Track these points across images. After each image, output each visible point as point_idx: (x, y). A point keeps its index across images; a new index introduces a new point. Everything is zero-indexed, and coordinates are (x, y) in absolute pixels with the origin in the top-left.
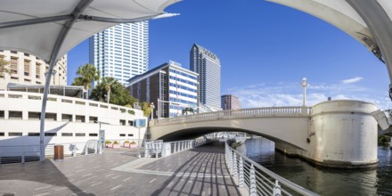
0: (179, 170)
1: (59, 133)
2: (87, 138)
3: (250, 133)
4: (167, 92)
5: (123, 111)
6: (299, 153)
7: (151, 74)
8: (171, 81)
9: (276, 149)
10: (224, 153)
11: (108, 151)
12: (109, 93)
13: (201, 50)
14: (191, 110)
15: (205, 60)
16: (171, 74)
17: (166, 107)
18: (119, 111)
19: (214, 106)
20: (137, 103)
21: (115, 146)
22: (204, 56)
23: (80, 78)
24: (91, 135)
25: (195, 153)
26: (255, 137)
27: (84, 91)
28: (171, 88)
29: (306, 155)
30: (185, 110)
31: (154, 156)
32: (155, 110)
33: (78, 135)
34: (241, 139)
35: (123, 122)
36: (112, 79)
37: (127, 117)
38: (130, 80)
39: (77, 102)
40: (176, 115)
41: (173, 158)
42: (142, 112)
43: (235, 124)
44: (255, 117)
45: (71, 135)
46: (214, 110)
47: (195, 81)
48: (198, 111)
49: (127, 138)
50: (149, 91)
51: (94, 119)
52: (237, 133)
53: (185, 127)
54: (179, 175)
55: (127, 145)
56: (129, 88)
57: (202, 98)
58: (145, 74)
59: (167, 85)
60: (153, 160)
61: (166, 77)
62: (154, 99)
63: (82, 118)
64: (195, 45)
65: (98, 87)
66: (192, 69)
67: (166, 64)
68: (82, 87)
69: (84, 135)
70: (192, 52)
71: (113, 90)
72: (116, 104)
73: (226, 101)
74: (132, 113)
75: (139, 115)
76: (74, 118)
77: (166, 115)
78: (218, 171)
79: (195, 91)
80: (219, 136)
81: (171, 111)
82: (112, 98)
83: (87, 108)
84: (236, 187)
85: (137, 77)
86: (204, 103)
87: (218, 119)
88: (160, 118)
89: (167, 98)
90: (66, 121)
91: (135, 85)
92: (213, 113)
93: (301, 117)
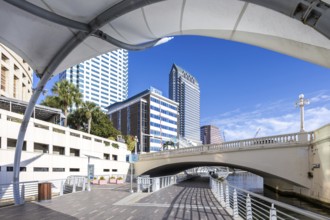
0: (174, 202)
2: (67, 173)
3: (232, 167)
4: (147, 124)
5: (107, 144)
7: (132, 103)
8: (152, 112)
9: (265, 186)
11: (95, 188)
12: (90, 121)
13: (180, 73)
14: (172, 144)
15: (184, 85)
16: (152, 103)
17: (147, 140)
18: (103, 144)
19: (193, 140)
20: (120, 136)
21: (102, 182)
22: (184, 80)
24: (72, 170)
25: (182, 188)
26: (238, 172)
27: (62, 116)
28: (152, 120)
30: (166, 144)
31: (146, 191)
32: (139, 144)
33: (55, 170)
34: (224, 173)
35: (107, 156)
36: (93, 105)
37: (111, 151)
38: (109, 108)
39: (54, 130)
40: (155, 149)
41: (163, 193)
42: (125, 146)
43: (219, 158)
44: (240, 150)
45: (47, 169)
46: (195, 145)
47: (175, 112)
48: (178, 145)
49: (111, 173)
50: (128, 122)
51: (76, 152)
52: (219, 168)
53: (169, 162)
54: (176, 206)
55: (112, 181)
56: (107, 117)
57: (182, 132)
58: (125, 102)
59: (147, 116)
60: (146, 194)
61: (147, 107)
62: (135, 132)
63: (60, 150)
64: (174, 66)
65: (77, 112)
66: (171, 97)
67: (147, 91)
68: (59, 111)
69: (63, 170)
70: (171, 76)
71: (94, 119)
72: (98, 135)
73: (205, 133)
74: (116, 146)
75: (123, 150)
76: (51, 148)
77: (147, 149)
78: (211, 204)
79: (176, 123)
80: (203, 171)
82: (93, 128)
83: (67, 138)
84: (231, 217)
85: (117, 104)
86: (183, 135)
87: (202, 154)
88: (143, 153)
89: (147, 131)
90: (40, 152)
91: (115, 114)
92: (194, 147)
93: (297, 146)
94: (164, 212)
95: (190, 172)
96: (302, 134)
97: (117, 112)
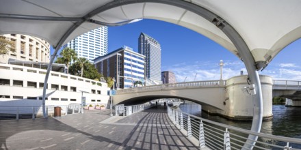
0: (140, 122)
1: (49, 98)
2: (69, 102)
3: (183, 99)
4: (122, 69)
5: (94, 83)
6: (218, 112)
7: (111, 56)
8: (125, 61)
9: (202, 110)
10: (167, 113)
11: (86, 112)
12: (82, 69)
13: (147, 38)
14: (140, 83)
15: (149, 45)
16: (125, 56)
17: (122, 81)
18: (91, 84)
19: (156, 80)
20: (102, 78)
21: (90, 108)
22: (149, 42)
23: (63, 58)
24: (72, 100)
25: (147, 113)
26: (186, 102)
27: (66, 68)
28: (125, 67)
29: (223, 113)
30: (136, 83)
31: (122, 115)
32: (116, 83)
33: (62, 100)
34: (177, 103)
35: (93, 91)
36: (84, 59)
37: (96, 88)
38: (95, 60)
39: (62, 76)
40: (128, 86)
41: (134, 116)
42: (106, 84)
43: (173, 93)
44: (187, 88)
45: (58, 99)
46: (158, 84)
47: (143, 62)
48: (145, 83)
49: (96, 102)
50: (109, 68)
51: (74, 89)
52: (174, 99)
53: (138, 95)
54: (141, 125)
55: (99, 108)
56: (93, 66)
57: (147, 74)
58: (105, 56)
59: (122, 64)
60: (121, 117)
61: (122, 58)
62: (113, 75)
63: (65, 88)
64: (142, 34)
65: (74, 65)
66: (140, 52)
67: (122, 48)
68: (64, 65)
69: (67, 100)
70: (140, 39)
71: (85, 68)
72: (88, 78)
73: (165, 76)
74: (100, 85)
75: (105, 87)
76: (60, 87)
77: (122, 86)
78: (166, 123)
79: (143, 69)
80: (161, 101)
81: (125, 83)
82: (84, 74)
83: (69, 80)
84: (179, 130)
85: (100, 57)
86: (149, 77)
87: (162, 90)
88: (119, 89)
89: (122, 74)
90: (54, 89)
91: (99, 64)
92: (156, 85)
93: (219, 87)
94: (132, 128)
95: (153, 102)
96: (221, 81)
97: (101, 62)
